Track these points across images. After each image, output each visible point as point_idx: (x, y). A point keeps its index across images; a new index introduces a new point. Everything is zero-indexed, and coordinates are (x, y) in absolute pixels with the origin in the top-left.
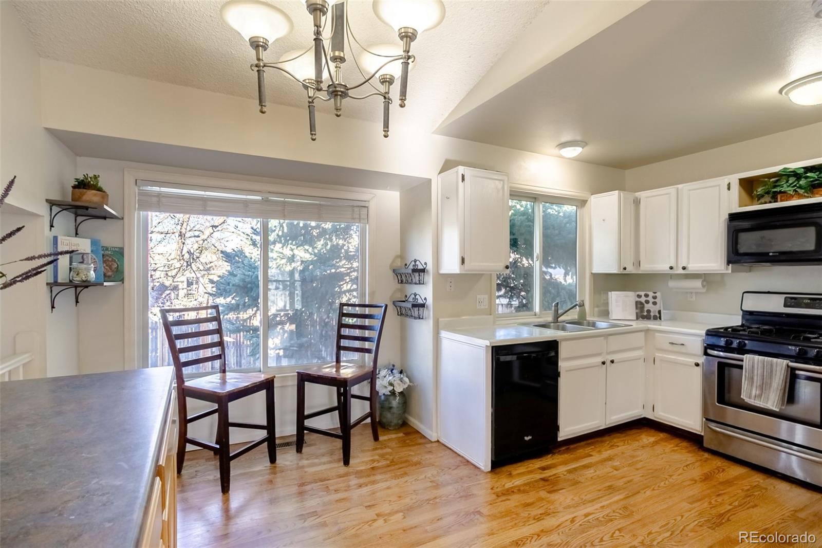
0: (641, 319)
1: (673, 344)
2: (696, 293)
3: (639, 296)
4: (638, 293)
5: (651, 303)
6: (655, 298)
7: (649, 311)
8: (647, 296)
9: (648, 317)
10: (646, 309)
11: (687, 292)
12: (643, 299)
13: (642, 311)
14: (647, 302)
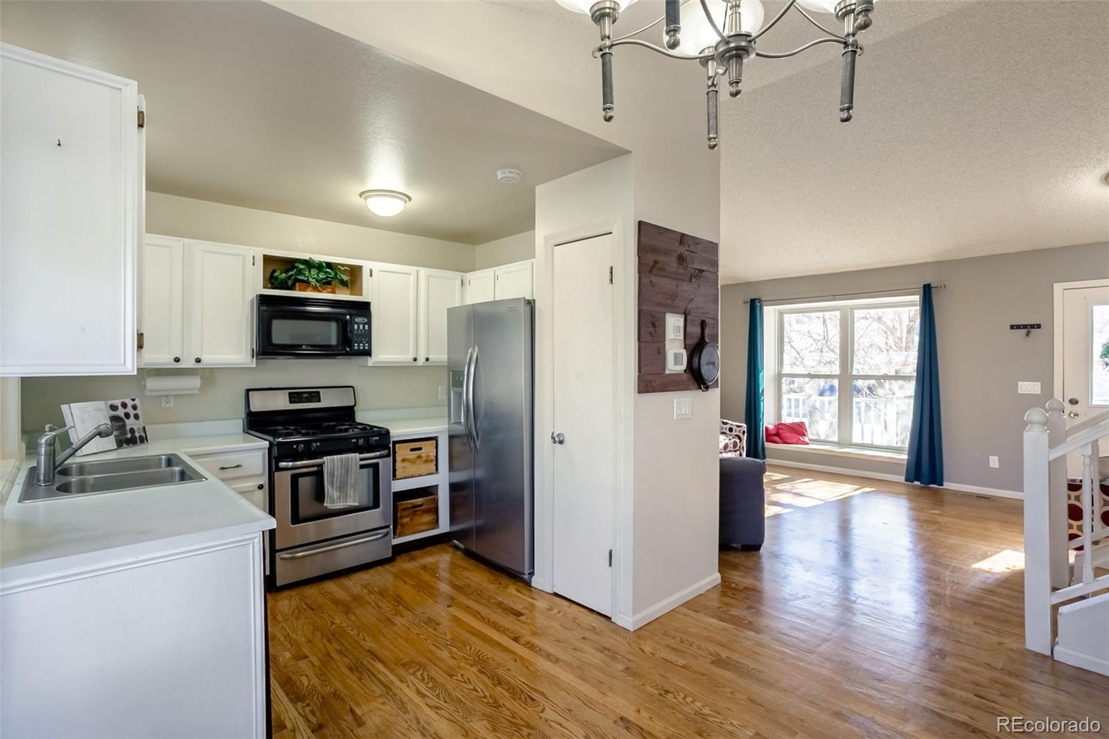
0: (125, 445)
1: (223, 468)
2: (174, 396)
3: (114, 408)
4: (110, 402)
5: (132, 416)
6: (135, 407)
7: (132, 431)
8: (124, 405)
9: (132, 441)
10: (128, 428)
11: (160, 396)
12: (121, 412)
13: (124, 433)
14: (127, 415)
